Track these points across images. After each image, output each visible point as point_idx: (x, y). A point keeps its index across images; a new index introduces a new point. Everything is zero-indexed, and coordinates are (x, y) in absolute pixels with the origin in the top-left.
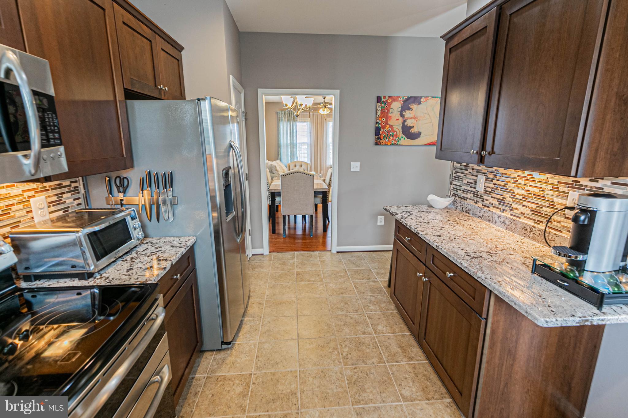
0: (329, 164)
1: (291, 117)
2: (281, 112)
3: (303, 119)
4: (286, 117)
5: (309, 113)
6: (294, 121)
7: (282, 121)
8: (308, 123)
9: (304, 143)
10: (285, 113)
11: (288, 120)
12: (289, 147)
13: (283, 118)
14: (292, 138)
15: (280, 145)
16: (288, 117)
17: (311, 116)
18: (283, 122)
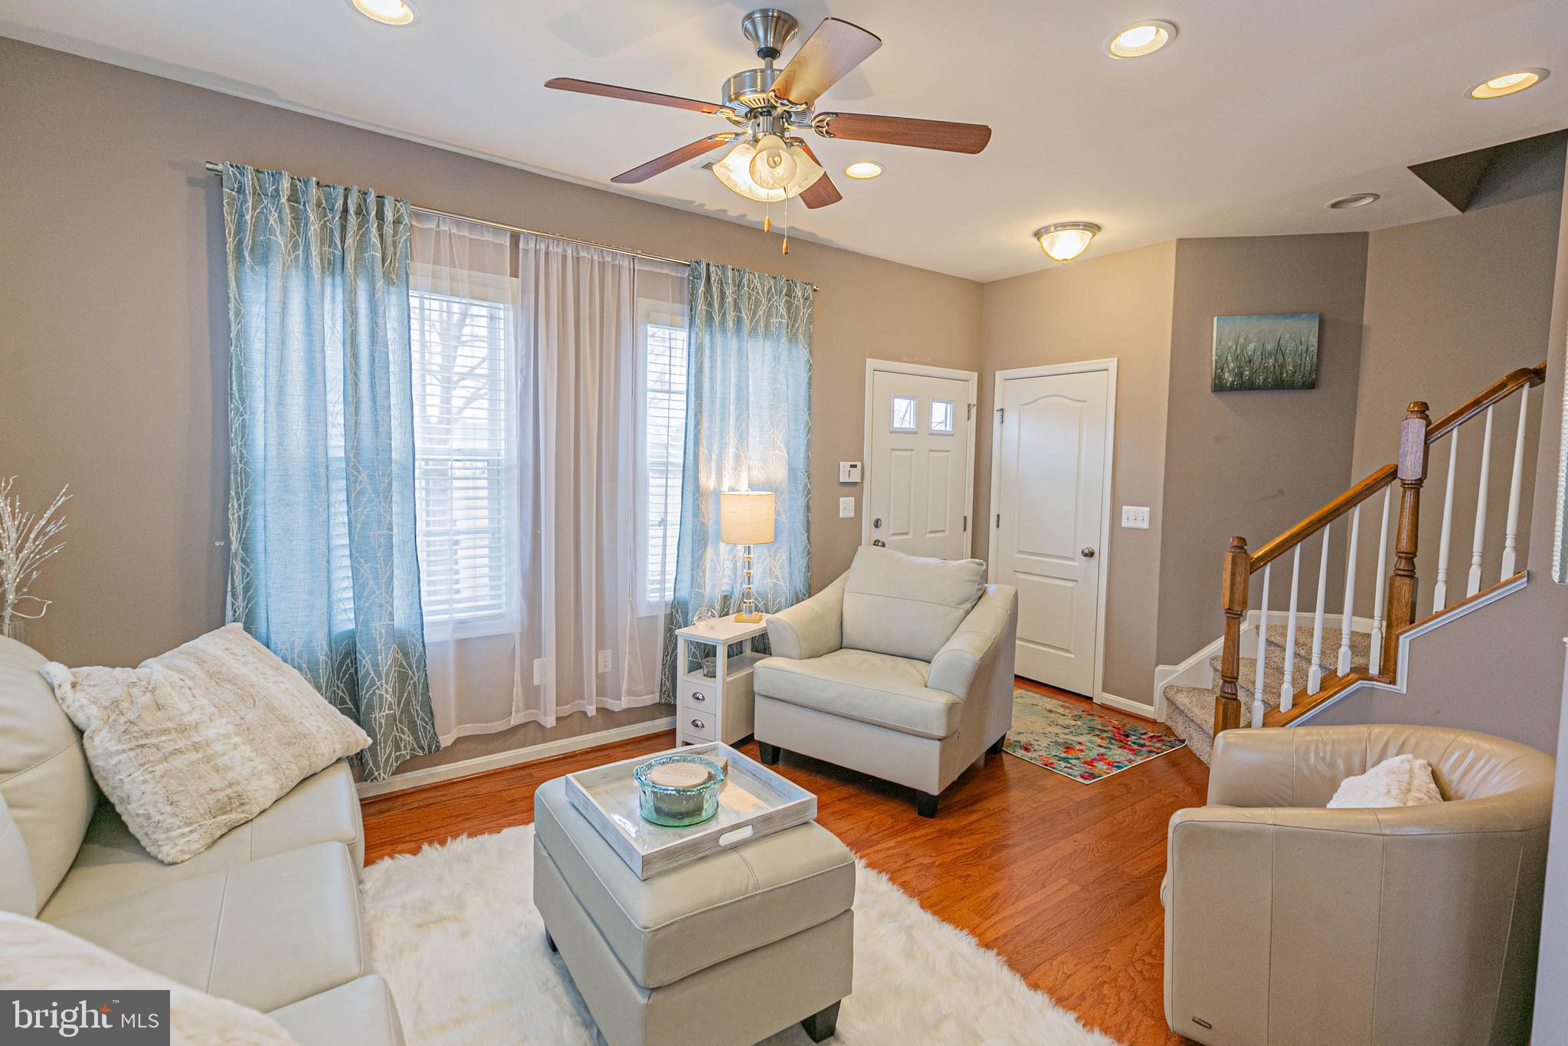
0: (653, 597)
1: (362, 244)
2: (248, 180)
3: (463, 273)
4: (314, 228)
5: (515, 238)
6: (389, 282)
7: (265, 260)
8: (505, 314)
9: (470, 456)
10: (294, 198)
11: (333, 265)
12: (339, 484)
13: (280, 240)
14: (366, 417)
15: (246, 476)
16: (326, 237)
17: (527, 264)
18: (276, 266)
